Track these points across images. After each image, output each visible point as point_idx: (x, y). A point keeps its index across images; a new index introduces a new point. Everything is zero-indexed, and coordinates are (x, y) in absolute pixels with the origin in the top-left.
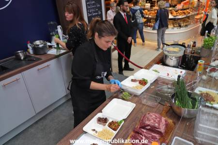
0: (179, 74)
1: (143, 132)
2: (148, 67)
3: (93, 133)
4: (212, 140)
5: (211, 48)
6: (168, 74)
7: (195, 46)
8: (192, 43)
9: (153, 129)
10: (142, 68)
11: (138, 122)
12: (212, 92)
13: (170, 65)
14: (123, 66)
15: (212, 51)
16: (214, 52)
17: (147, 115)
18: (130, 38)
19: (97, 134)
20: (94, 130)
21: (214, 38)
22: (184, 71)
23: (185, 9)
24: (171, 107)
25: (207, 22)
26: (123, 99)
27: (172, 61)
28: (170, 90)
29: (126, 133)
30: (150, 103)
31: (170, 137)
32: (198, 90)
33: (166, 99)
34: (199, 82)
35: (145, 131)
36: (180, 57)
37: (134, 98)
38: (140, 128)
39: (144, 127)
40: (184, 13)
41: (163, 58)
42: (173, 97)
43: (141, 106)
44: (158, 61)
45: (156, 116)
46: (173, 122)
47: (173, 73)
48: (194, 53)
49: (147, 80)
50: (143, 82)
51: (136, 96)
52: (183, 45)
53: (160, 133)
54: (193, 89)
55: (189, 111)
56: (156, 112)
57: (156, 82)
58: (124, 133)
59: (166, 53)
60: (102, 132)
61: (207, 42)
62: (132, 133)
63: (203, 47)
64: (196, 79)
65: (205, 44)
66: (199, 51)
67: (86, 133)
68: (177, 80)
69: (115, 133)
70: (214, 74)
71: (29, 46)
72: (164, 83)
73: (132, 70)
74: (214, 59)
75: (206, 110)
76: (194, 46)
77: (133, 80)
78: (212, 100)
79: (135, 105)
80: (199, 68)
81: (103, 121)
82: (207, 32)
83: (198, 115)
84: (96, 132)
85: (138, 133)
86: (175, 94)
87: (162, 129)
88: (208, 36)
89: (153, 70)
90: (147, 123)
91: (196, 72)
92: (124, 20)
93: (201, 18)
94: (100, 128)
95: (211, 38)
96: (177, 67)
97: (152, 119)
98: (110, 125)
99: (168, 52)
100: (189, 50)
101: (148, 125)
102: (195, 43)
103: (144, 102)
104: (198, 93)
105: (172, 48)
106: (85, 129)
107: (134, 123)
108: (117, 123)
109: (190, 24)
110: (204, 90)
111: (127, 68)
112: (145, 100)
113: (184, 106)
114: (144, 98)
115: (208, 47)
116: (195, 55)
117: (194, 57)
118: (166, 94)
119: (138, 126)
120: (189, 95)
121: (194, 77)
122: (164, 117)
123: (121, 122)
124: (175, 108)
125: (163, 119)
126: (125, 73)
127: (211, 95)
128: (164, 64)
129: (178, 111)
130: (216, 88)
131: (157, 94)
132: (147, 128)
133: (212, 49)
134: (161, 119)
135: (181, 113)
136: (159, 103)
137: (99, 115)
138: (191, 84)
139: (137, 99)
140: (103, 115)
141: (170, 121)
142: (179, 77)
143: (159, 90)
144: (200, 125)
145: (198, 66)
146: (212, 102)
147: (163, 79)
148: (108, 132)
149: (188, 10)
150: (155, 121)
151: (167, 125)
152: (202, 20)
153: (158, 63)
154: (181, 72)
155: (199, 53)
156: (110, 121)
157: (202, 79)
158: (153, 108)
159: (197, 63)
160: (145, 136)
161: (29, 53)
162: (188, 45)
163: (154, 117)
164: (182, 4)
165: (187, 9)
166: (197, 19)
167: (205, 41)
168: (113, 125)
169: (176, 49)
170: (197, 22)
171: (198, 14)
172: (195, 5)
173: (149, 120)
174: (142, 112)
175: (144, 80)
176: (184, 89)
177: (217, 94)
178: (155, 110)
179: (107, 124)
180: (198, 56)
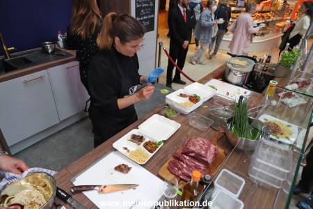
0: (242, 94)
1: (185, 159)
2: (203, 81)
3: (124, 152)
4: (270, 181)
6: (228, 93)
7: (269, 62)
8: (265, 57)
9: (198, 158)
10: (194, 82)
11: (180, 147)
12: (282, 123)
14: (173, 77)
15: (291, 71)
16: (293, 73)
17: (193, 140)
18: (186, 42)
19: (129, 154)
20: (126, 149)
21: (296, 53)
22: (249, 92)
23: (264, 12)
24: (225, 134)
26: (166, 116)
27: (236, 78)
28: (226, 113)
29: (162, 160)
30: (199, 126)
31: (218, 169)
32: (265, 118)
33: (220, 124)
34: (266, 108)
35: (187, 158)
36: (247, 73)
37: (180, 116)
38: (182, 153)
39: (187, 154)
40: (263, 17)
41: (224, 72)
42: (229, 121)
43: (188, 127)
44: (217, 75)
45: (204, 142)
46: (224, 153)
47: (233, 92)
48: (266, 70)
49: (199, 97)
50: (194, 99)
51: (182, 114)
52: (253, 59)
53: (205, 163)
54: (256, 115)
55: (246, 141)
57: (211, 101)
58: (162, 157)
59: (229, 65)
60: (135, 152)
61: (286, 57)
62: (172, 159)
63: (279, 64)
64: (264, 103)
65: (282, 61)
66: (274, 69)
67: (116, 150)
68: (237, 102)
69: (151, 155)
70: (288, 101)
71: (59, 37)
72: (220, 103)
73: (184, 83)
74: (292, 81)
75: (271, 143)
76: (268, 61)
77: (181, 95)
78: (280, 132)
79: (180, 125)
80: (270, 90)
81: (138, 139)
82: (288, 44)
83: (256, 148)
84: (128, 151)
85: (179, 159)
86: (232, 118)
87: (209, 159)
88: (289, 50)
89: (209, 86)
90: (192, 148)
91: (264, 95)
93: (285, 26)
94: (133, 147)
95: (293, 53)
96: (242, 86)
97: (198, 145)
98: (146, 145)
99: (232, 64)
100: (260, 66)
101: (193, 152)
102: (269, 57)
103: (192, 123)
104: (263, 121)
105: (238, 61)
106: (115, 145)
107: (175, 147)
108: (155, 144)
109: (267, 33)
110: (271, 119)
112: (193, 122)
113: (242, 134)
114: (193, 119)
115: (286, 65)
116: (268, 73)
117: (265, 76)
118: (221, 118)
119: (179, 151)
120: (250, 121)
121: (260, 100)
122: (214, 145)
123: (160, 143)
124: (230, 136)
125: (213, 147)
126: (174, 85)
127: (279, 125)
128: (225, 80)
129: (232, 140)
130: (287, 119)
131: (210, 116)
132: (191, 154)
133: (291, 68)
134: (209, 146)
136: (211, 127)
137: (135, 132)
138: (255, 110)
139: (183, 119)
140: (139, 133)
141: (221, 151)
142: (241, 98)
143: (213, 112)
144: (258, 160)
145: (269, 87)
146: (278, 135)
147: (221, 98)
148: (141, 153)
149: (268, 14)
150: (201, 148)
151: (216, 155)
153: (217, 78)
154: (245, 93)
155: (273, 72)
156: (147, 140)
157: (270, 105)
158: (202, 132)
159: (267, 83)
160: (187, 164)
161: (59, 46)
162: (260, 59)
163: (201, 142)
164: (262, 4)
165: (267, 12)
166: (279, 27)
167: (283, 57)
168: (150, 146)
169: (244, 62)
170: (278, 31)
171: (280, 21)
172: (279, 8)
173: (194, 145)
174: (187, 136)
175: (196, 96)
176: (245, 114)
177: (288, 126)
178: (204, 135)
179: (143, 143)
180: (271, 75)
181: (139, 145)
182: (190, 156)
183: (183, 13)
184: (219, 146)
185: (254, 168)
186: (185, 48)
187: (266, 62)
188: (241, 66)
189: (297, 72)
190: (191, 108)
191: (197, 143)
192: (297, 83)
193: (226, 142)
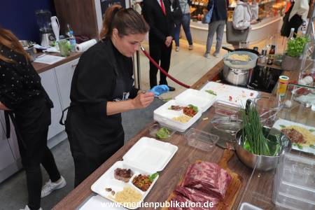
0: (250, 98)
1: (190, 193)
2: (198, 86)
3: (108, 195)
5: (299, 57)
6: (231, 98)
7: (274, 53)
8: (268, 48)
9: (207, 190)
10: (188, 87)
11: (181, 177)
12: (300, 127)
13: (234, 82)
15: (301, 60)
16: (303, 64)
17: (197, 166)
18: (169, 39)
19: (114, 197)
20: (109, 190)
21: (304, 39)
22: (256, 93)
24: (235, 151)
25: (292, 14)
26: (158, 138)
27: (237, 76)
28: (233, 124)
30: (201, 145)
31: (233, 202)
32: (279, 124)
33: (226, 139)
34: (282, 110)
35: (193, 191)
36: (250, 70)
37: (176, 136)
38: (185, 186)
39: (191, 186)
42: (238, 135)
43: (187, 149)
44: (214, 76)
45: (211, 168)
46: (239, 177)
47: (238, 96)
48: (271, 64)
49: (196, 108)
50: (190, 111)
51: (178, 133)
52: (254, 51)
53: (217, 195)
54: (271, 123)
55: (264, 159)
56: (210, 161)
57: (211, 110)
58: (159, 194)
59: (227, 63)
60: (122, 193)
61: (293, 45)
62: (173, 195)
63: (286, 54)
64: (276, 106)
65: (289, 50)
66: (281, 61)
67: (96, 194)
68: (245, 108)
69: (144, 194)
70: (303, 98)
72: (224, 112)
74: (303, 73)
76: (272, 52)
77: (173, 108)
78: (301, 139)
79: (176, 148)
80: (281, 88)
81: (124, 174)
82: (293, 29)
84: (114, 193)
85: (181, 195)
86: (241, 131)
87: (221, 189)
88: (295, 36)
89: (207, 91)
90: (197, 178)
91: (276, 95)
92: (160, 8)
93: (283, 7)
94: (119, 186)
95: (299, 39)
96: (246, 87)
97: (205, 172)
98: (136, 182)
99: (231, 61)
100: (264, 59)
101: (199, 182)
102: (273, 47)
103: (192, 142)
104: (279, 128)
105: (237, 55)
106: (94, 188)
107: (175, 178)
108: (148, 177)
109: (265, 17)
110: (289, 124)
112: (193, 140)
113: (258, 150)
114: (192, 137)
115: (294, 54)
116: (274, 67)
117: (272, 71)
118: (228, 131)
119: (181, 183)
120: (266, 132)
121: (272, 102)
122: (225, 169)
123: (154, 176)
124: (242, 154)
125: (223, 172)
127: (300, 132)
128: (225, 81)
129: (246, 158)
130: (304, 120)
131: (213, 131)
132: (196, 186)
133: (301, 58)
134: (218, 171)
135: (251, 162)
136: (217, 145)
137: (119, 165)
138: (268, 115)
139: (179, 138)
140: (124, 165)
141: (234, 175)
142: (249, 102)
143: (216, 124)
145: (279, 85)
146: (301, 145)
147: (223, 105)
148: (131, 194)
150: (209, 176)
151: (229, 182)
152: (284, 11)
153: (214, 80)
154: (252, 95)
155: (281, 64)
156: (136, 174)
157: (285, 107)
158: (206, 153)
159: (276, 79)
162: (263, 51)
163: (208, 168)
166: (276, 9)
167: (290, 45)
168: (141, 182)
169: (244, 57)
170: (276, 14)
173: (199, 173)
174: (188, 160)
175: (192, 107)
176: (257, 123)
177: (311, 131)
178: (209, 156)
179: (132, 179)
180: (279, 68)
181: (127, 182)
182: (196, 189)
183: (160, 3)
184: (231, 169)
185: (280, 193)
186: (168, 45)
187: (271, 53)
188: (242, 62)
189: (307, 62)
190: (187, 123)
191: (202, 170)
192: (310, 75)
193: (241, 164)
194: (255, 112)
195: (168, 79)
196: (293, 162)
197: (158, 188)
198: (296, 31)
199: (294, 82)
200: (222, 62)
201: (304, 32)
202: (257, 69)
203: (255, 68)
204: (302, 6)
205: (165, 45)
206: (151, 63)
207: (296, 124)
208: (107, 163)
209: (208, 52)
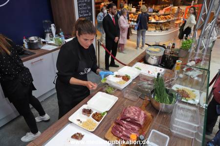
0: (160, 72)
1: (124, 123)
2: (131, 64)
3: (78, 123)
4: (186, 134)
6: (149, 72)
7: (174, 48)
8: (171, 45)
9: (133, 122)
10: (125, 65)
11: (119, 114)
12: (188, 89)
13: (151, 63)
16: (190, 54)
17: (128, 108)
18: (117, 38)
19: (81, 124)
20: (79, 120)
22: (163, 70)
23: (166, 15)
24: (150, 101)
26: (107, 93)
27: (153, 60)
28: (149, 86)
29: (108, 124)
30: (131, 97)
31: (147, 130)
32: (175, 87)
33: (145, 94)
34: (177, 79)
35: (125, 123)
36: (160, 57)
37: (117, 91)
38: (121, 120)
39: (124, 119)
40: (166, 18)
41: (145, 57)
42: (152, 92)
43: (123, 99)
44: (140, 59)
45: (136, 110)
46: (151, 115)
47: (153, 71)
48: (172, 54)
49: (129, 77)
50: (126, 78)
51: (119, 90)
52: (163, 46)
53: (139, 125)
54: (170, 86)
55: (166, 106)
56: (136, 106)
57: (138, 78)
58: (106, 124)
59: (148, 52)
60: (86, 122)
61: (185, 44)
62: (114, 124)
63: (181, 48)
64: (174, 77)
65: (183, 46)
66: (178, 52)
67: (71, 122)
68: (156, 77)
69: (98, 123)
70: (190, 73)
71: (24, 41)
72: (145, 79)
74: (190, 59)
75: (181, 105)
76: (173, 47)
77: (117, 76)
78: (188, 96)
79: (117, 98)
80: (177, 67)
81: (87, 112)
82: (185, 35)
83: (174, 110)
84: (81, 122)
85: (119, 124)
86: (154, 90)
87: (141, 122)
88: (186, 39)
89: (136, 68)
90: (128, 115)
91: (174, 71)
93: (180, 23)
94: (84, 118)
95: (189, 41)
96: (158, 66)
97: (133, 112)
98: (94, 116)
99: (150, 51)
100: (168, 51)
101: (129, 118)
102: (174, 44)
103: (126, 95)
104: (175, 89)
105: (153, 48)
106: (70, 119)
107: (116, 115)
108: (100, 114)
109: (170, 28)
110: (181, 87)
111: (113, 65)
113: (162, 101)
114: (127, 93)
115: (185, 49)
116: (174, 55)
117: (173, 57)
118: (147, 90)
119: (119, 118)
120: (167, 91)
121: (172, 75)
122: (144, 111)
123: (104, 113)
124: (154, 103)
125: (143, 112)
126: (110, 68)
127: (187, 91)
128: (146, 62)
129: (156, 105)
130: (190, 86)
131: (138, 90)
132: (127, 120)
133: (189, 51)
134: (140, 112)
135: (159, 108)
136: (140, 97)
137: (85, 107)
138: (169, 82)
139: (119, 93)
140: (88, 107)
141: (149, 114)
142: (159, 74)
143: (140, 86)
144: (176, 119)
145: (176, 65)
146: (187, 98)
147: (144, 76)
148: (91, 123)
149: (169, 16)
150: (135, 114)
151: (146, 118)
152: (181, 25)
153: (140, 61)
154: (161, 70)
155: (177, 54)
156: (94, 112)
157: (179, 77)
158: (134, 101)
159: (175, 62)
160: (125, 128)
161: (25, 47)
162: (168, 46)
163: (134, 110)
164: (164, 10)
165: (168, 15)
166: (177, 24)
167: (183, 44)
168: (97, 116)
169: (157, 49)
170: (176, 26)
171: (177, 20)
172: (176, 12)
173: (129, 112)
174: (123, 105)
175: (127, 76)
176: (163, 86)
177: (193, 91)
178: (135, 104)
179: (91, 115)
180: (176, 56)
181: (89, 116)
182: (127, 121)
184: (147, 111)
185: (174, 125)
186: (116, 42)
187: (172, 48)
188: (156, 52)
189: (193, 53)
190: (124, 85)
191: (131, 111)
192: (194, 60)
193: (153, 108)
194: (162, 80)
195: (115, 61)
196: (182, 108)
197: (106, 120)
198: (187, 36)
199: (185, 64)
200: (145, 52)
201: (192, 37)
202: (164, 56)
203: (163, 56)
204: (192, 22)
205: (115, 42)
206: (106, 51)
207: (186, 88)
208: (78, 105)
209: (138, 46)
